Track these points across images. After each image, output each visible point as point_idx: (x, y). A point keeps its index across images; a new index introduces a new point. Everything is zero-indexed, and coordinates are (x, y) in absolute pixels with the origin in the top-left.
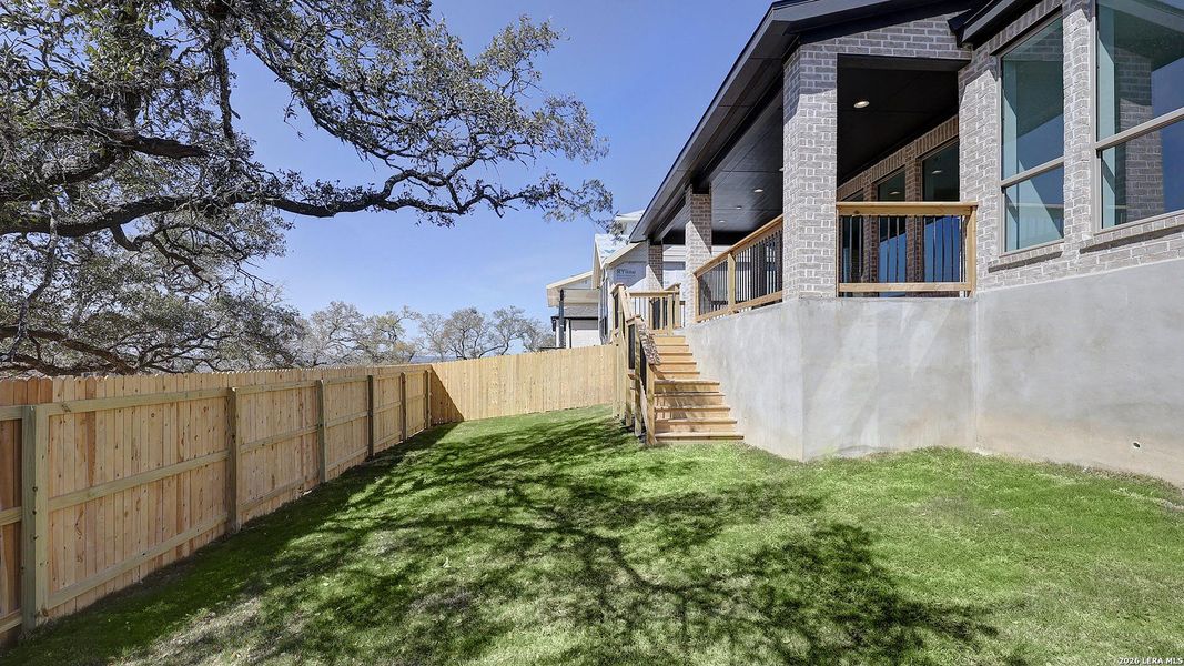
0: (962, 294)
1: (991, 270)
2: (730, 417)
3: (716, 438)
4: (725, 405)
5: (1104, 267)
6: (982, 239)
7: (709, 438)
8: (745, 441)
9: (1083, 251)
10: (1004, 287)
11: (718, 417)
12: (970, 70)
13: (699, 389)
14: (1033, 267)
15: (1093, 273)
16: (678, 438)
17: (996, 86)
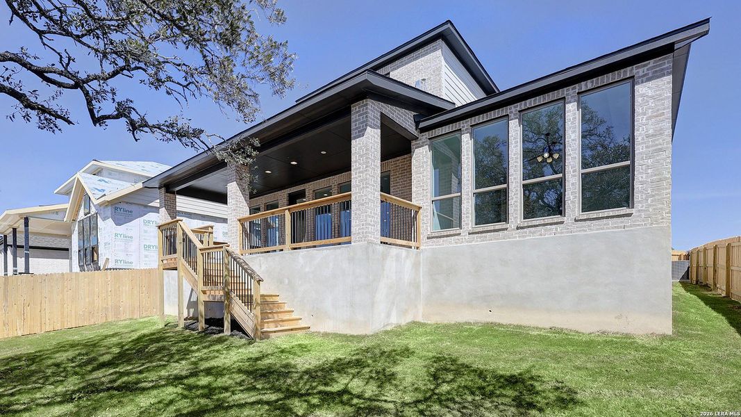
0: (413, 248)
1: (428, 238)
2: (294, 316)
3: (296, 329)
4: (286, 308)
5: (477, 241)
6: (424, 223)
7: (292, 330)
8: (312, 330)
9: (469, 234)
10: (434, 247)
11: (286, 317)
12: (418, 142)
13: (268, 299)
14: (448, 238)
15: (473, 243)
16: (275, 332)
17: (430, 154)
